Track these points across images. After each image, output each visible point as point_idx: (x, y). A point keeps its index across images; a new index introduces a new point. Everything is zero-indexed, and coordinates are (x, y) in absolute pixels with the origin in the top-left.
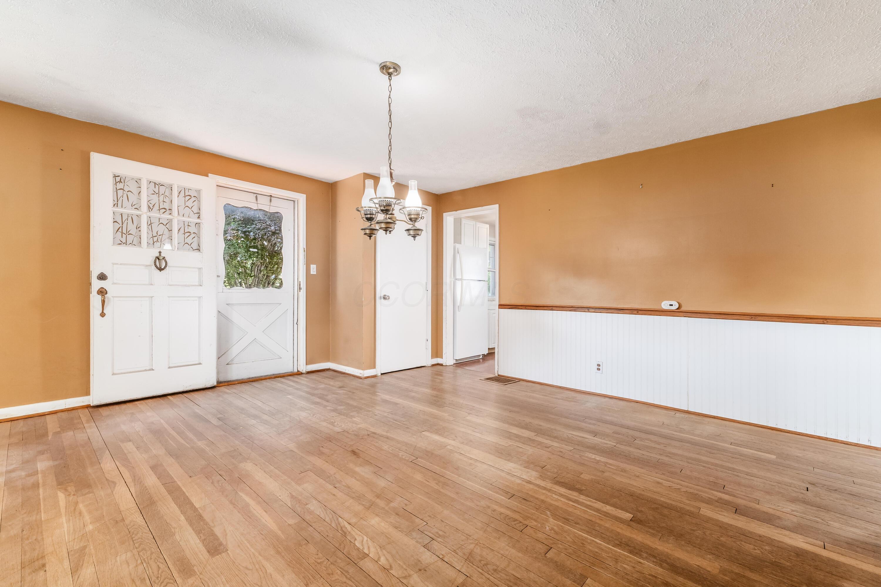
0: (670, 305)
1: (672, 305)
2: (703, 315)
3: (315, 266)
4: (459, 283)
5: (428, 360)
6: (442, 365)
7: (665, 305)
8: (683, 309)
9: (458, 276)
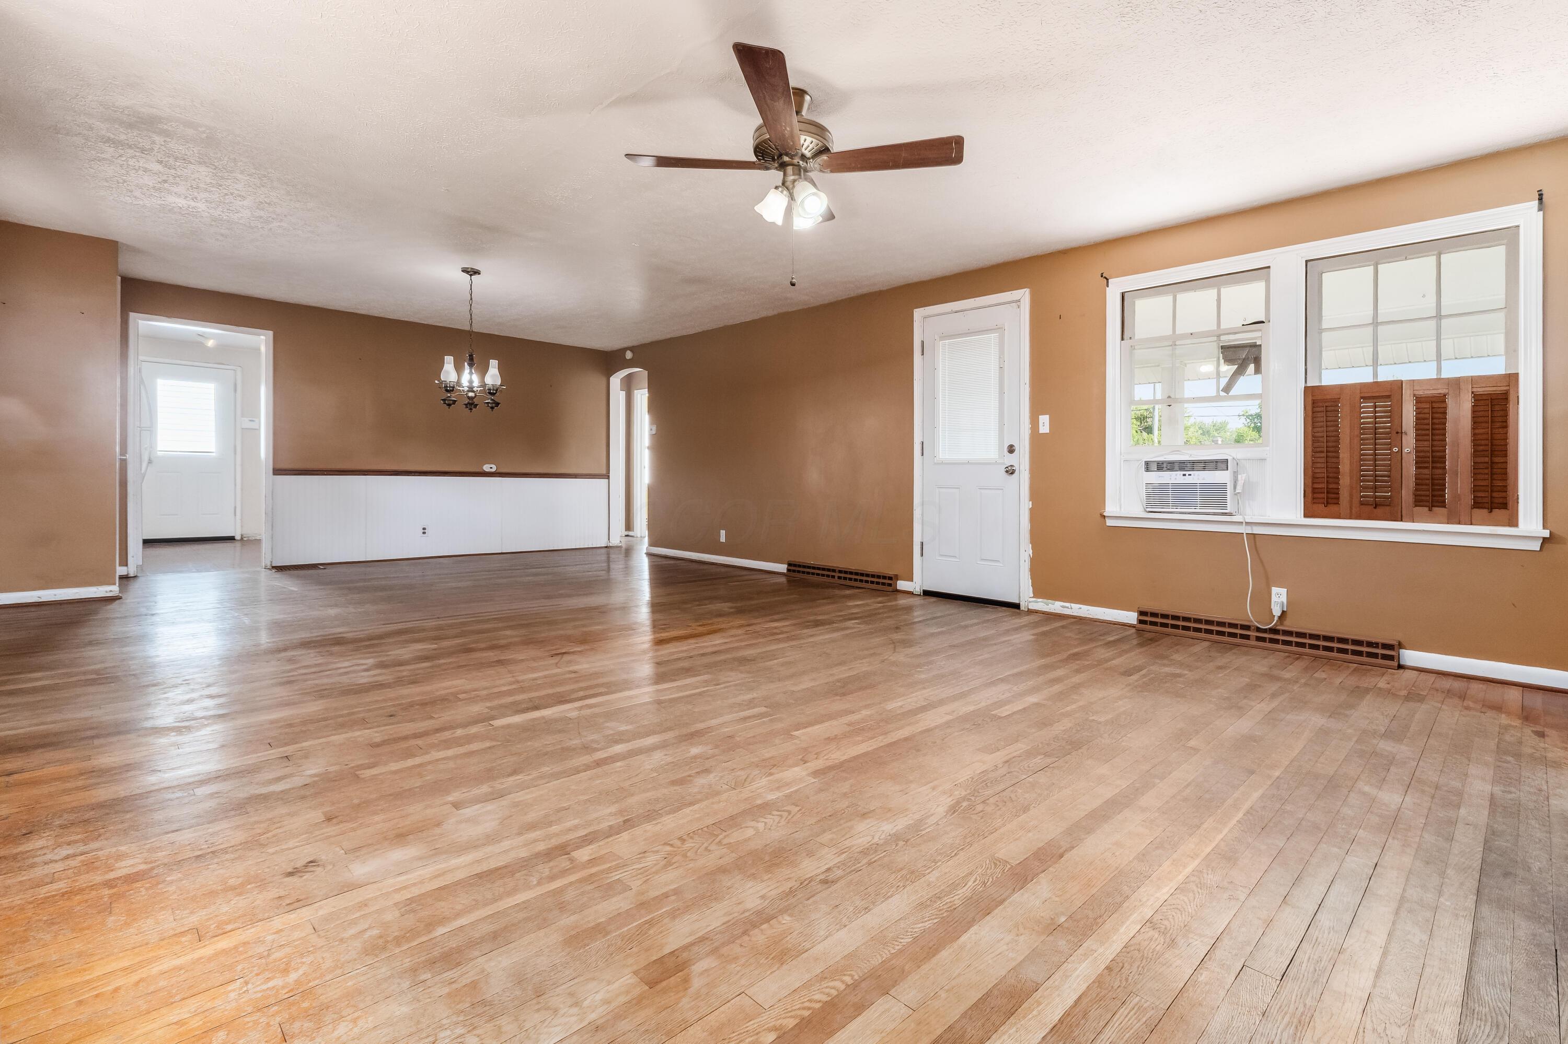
0: (491, 468)
2: (512, 475)
7: (487, 468)
8: (499, 470)
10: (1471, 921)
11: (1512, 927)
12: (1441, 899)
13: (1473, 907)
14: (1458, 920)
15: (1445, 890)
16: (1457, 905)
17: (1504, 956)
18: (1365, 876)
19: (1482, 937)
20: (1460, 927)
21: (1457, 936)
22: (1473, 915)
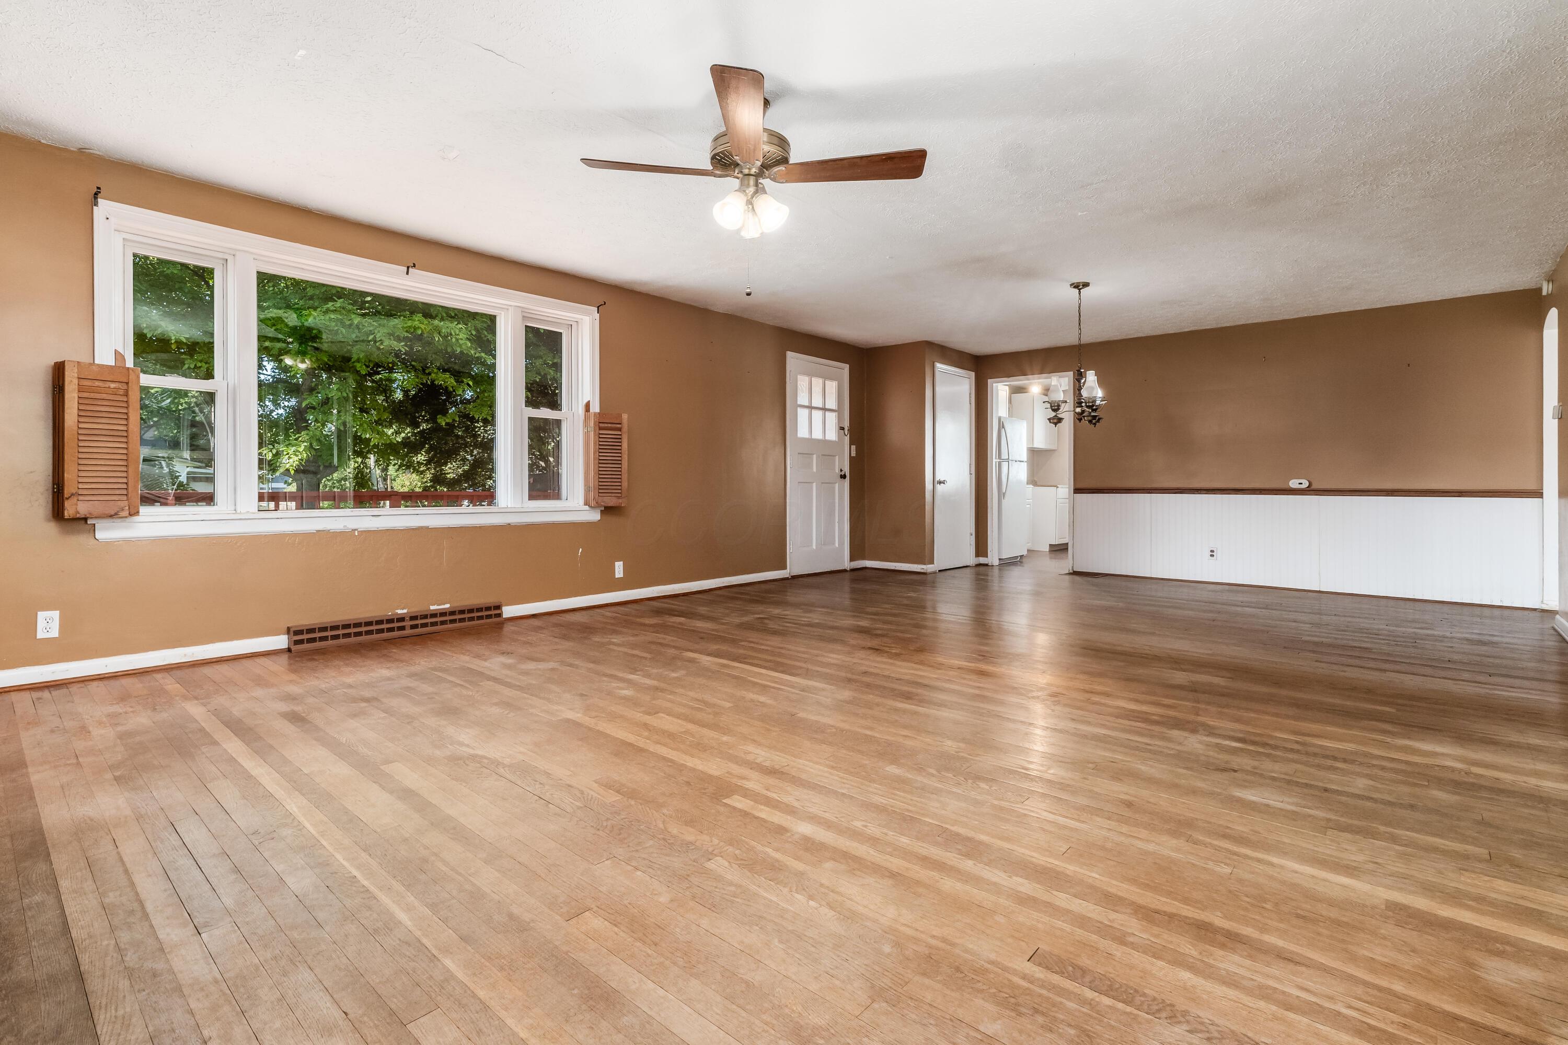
0: (1300, 484)
1: (1301, 484)
2: (1336, 493)
3: (855, 446)
4: (1005, 466)
5: (969, 558)
6: (987, 565)
7: (1294, 484)
8: (1314, 487)
9: (1005, 456)
10: (76, 941)
11: (34, 962)
12: (113, 942)
13: (80, 957)
14: (88, 934)
15: (115, 955)
16: (96, 948)
17: (35, 930)
18: (195, 914)
19: (59, 934)
20: (82, 928)
21: (82, 920)
22: (76, 948)
